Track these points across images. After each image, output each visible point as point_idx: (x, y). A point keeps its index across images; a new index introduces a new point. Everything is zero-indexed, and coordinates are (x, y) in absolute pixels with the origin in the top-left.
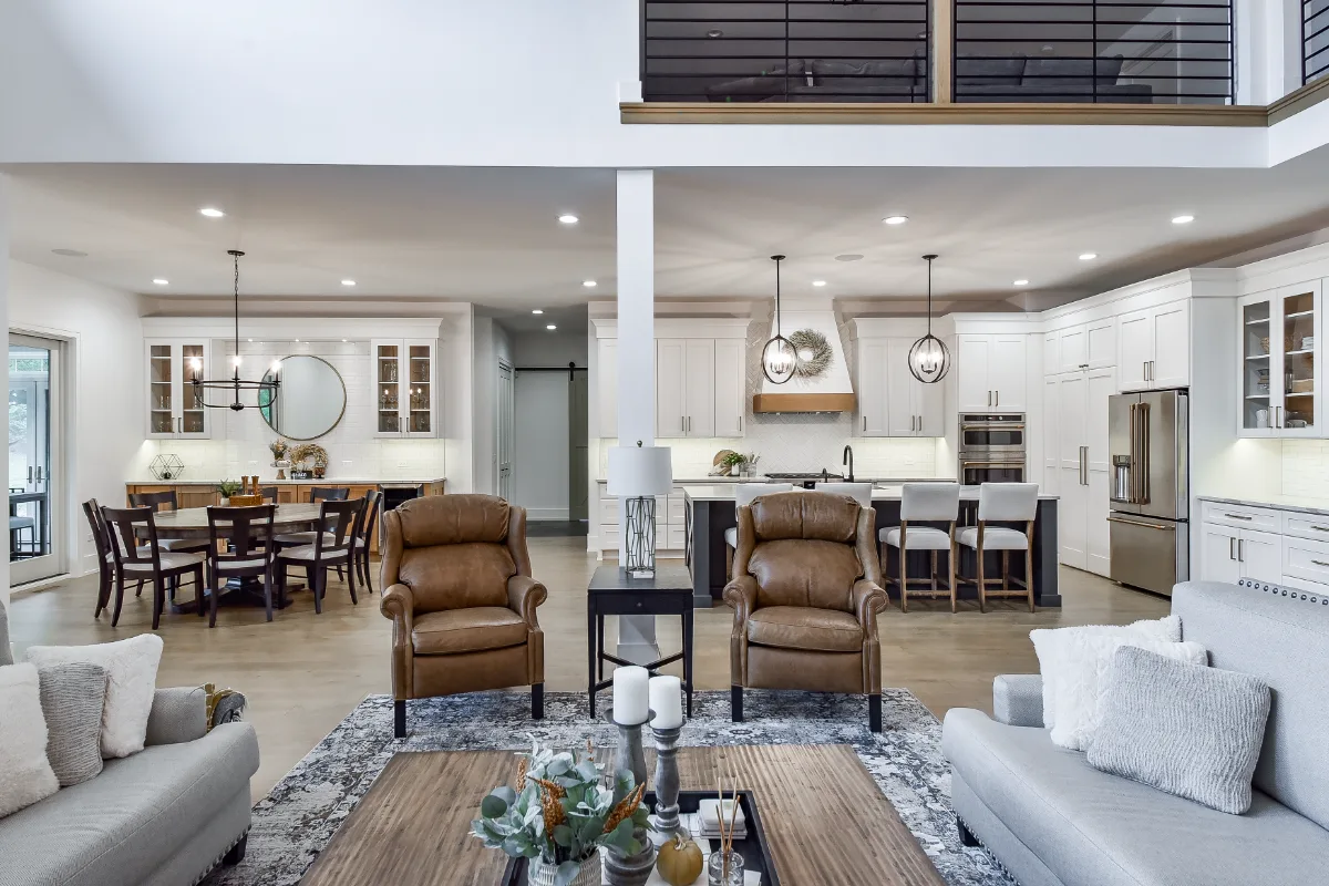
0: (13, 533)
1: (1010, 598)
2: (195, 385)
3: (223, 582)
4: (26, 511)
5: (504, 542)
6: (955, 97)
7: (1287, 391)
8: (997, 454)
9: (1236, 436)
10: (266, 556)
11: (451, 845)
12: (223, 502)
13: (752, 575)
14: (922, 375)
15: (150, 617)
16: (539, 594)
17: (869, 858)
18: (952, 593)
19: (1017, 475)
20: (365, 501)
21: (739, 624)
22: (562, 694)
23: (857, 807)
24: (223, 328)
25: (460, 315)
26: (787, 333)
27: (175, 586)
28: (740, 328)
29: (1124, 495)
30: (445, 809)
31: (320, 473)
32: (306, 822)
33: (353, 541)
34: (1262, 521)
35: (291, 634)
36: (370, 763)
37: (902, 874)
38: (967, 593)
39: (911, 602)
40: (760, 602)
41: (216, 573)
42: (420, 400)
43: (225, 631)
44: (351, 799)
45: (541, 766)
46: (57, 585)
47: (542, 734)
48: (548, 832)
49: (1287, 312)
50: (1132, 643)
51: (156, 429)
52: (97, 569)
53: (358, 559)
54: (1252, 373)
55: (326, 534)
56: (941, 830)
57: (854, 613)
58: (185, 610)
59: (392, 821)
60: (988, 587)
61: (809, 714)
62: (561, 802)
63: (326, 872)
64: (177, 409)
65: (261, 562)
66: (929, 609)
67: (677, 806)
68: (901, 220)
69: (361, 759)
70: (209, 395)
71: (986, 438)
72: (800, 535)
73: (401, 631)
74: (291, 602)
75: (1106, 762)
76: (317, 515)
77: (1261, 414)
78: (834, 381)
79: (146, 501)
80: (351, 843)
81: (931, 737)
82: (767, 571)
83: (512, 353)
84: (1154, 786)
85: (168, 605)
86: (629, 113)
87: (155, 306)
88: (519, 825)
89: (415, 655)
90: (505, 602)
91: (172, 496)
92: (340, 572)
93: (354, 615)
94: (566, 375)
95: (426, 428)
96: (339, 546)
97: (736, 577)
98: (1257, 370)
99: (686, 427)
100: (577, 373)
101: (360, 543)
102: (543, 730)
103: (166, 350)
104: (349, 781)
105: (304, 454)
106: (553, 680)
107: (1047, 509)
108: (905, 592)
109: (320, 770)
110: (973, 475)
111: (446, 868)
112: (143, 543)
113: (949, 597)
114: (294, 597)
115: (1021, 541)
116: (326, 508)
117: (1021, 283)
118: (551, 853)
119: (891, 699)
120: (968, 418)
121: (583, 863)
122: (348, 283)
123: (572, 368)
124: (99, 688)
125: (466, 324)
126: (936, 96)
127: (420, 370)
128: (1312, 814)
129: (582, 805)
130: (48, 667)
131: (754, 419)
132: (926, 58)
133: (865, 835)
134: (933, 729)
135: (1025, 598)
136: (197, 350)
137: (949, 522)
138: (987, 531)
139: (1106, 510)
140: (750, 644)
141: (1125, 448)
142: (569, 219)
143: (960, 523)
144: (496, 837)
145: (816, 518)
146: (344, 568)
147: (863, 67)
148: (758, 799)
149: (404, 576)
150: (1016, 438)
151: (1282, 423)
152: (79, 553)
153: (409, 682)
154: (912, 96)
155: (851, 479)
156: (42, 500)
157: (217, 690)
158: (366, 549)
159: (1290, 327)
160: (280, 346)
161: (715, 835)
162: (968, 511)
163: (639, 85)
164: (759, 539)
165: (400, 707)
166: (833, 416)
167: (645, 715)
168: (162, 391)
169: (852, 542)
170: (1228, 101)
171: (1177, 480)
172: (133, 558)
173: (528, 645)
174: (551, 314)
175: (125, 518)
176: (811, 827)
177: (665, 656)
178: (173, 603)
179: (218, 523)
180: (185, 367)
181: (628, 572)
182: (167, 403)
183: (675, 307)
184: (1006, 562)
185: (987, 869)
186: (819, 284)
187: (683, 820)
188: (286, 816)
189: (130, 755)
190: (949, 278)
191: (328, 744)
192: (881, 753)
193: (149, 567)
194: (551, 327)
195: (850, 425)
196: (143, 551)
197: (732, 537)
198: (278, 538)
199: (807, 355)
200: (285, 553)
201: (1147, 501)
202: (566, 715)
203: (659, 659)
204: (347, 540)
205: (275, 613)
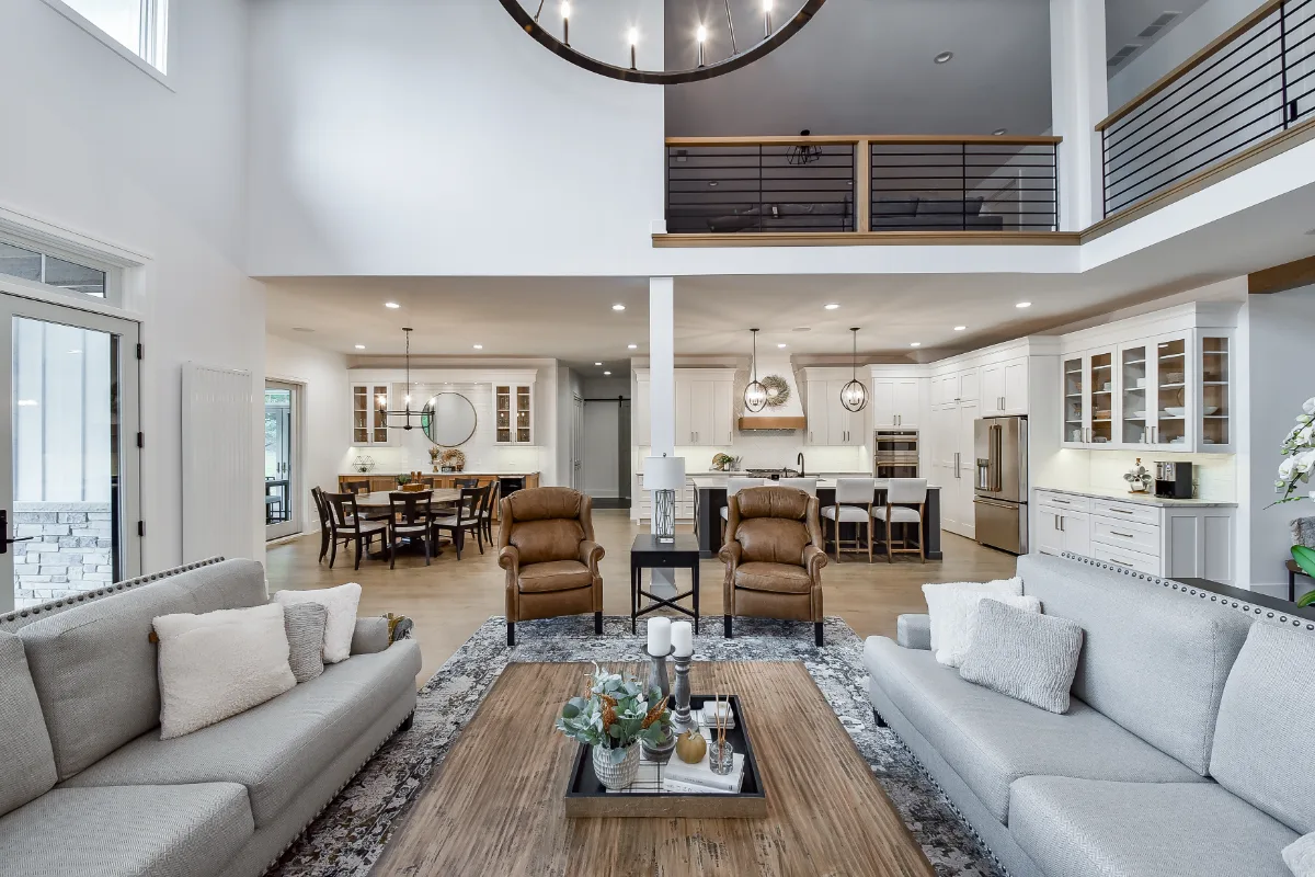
0: (268, 506)
1: (908, 554)
2: (381, 414)
3: (398, 540)
4: (275, 492)
5: (577, 518)
6: (872, 227)
7: (1094, 418)
8: (900, 458)
9: (1060, 447)
10: (426, 524)
11: (544, 729)
12: (399, 489)
13: (737, 541)
14: (849, 406)
15: (354, 563)
16: (599, 553)
17: (814, 742)
18: (870, 550)
19: (912, 472)
20: (489, 488)
21: (729, 574)
22: (615, 618)
23: (807, 707)
24: (399, 376)
25: (548, 367)
26: (760, 379)
27: (369, 541)
28: (730, 374)
29: (984, 485)
30: (539, 704)
31: (460, 468)
32: (451, 702)
33: (481, 513)
34: (1076, 504)
35: (441, 575)
36: (492, 663)
37: (837, 756)
38: (880, 550)
39: (843, 556)
40: (743, 559)
41: (394, 535)
42: (524, 421)
43: (401, 572)
44: (480, 687)
45: (601, 684)
46: (294, 540)
47: (603, 645)
48: (606, 729)
49: (1093, 366)
50: (990, 596)
51: (357, 440)
52: (320, 529)
53: (484, 525)
54: (1070, 406)
55: (464, 509)
56: (862, 716)
57: (805, 567)
58: (375, 557)
59: (506, 711)
60: (894, 546)
61: (775, 633)
62: (614, 709)
63: (464, 748)
64: (370, 428)
65: (423, 528)
66: (855, 561)
67: (689, 706)
68: (836, 306)
69: (486, 659)
70: (390, 420)
71: (893, 446)
72: (769, 515)
73: (511, 577)
74: (441, 553)
75: (972, 676)
76: (458, 497)
77: (1076, 433)
78: (791, 409)
79: (351, 486)
80: (481, 726)
81: (856, 650)
82: (749, 538)
83: (582, 391)
84: (1004, 694)
85: (364, 554)
86: (658, 240)
87: (356, 362)
88: (587, 724)
89: (520, 593)
90: (577, 557)
91: (367, 484)
92: (473, 533)
93: (482, 561)
94: (617, 403)
95: (527, 439)
96: (472, 517)
97: (727, 544)
98: (1074, 403)
99: (695, 439)
100: (624, 402)
101: (485, 514)
102: (603, 642)
103: (363, 390)
104: (478, 675)
105: (450, 456)
106: (608, 608)
107: (933, 495)
108: (839, 550)
109: (459, 667)
110: (884, 472)
111: (541, 744)
112: (348, 515)
113: (867, 553)
114: (442, 549)
115: (915, 516)
116: (464, 493)
117: (916, 345)
118: (607, 741)
119: (830, 623)
120: (880, 433)
121: (628, 748)
122: (478, 347)
123: (621, 399)
124: (321, 619)
125: (553, 372)
126: (859, 227)
127: (523, 403)
128: (1111, 715)
129: (628, 712)
130: (290, 604)
131: (739, 433)
132: (852, 202)
133: (812, 727)
134: (858, 644)
135: (918, 554)
136: (382, 390)
137: (867, 504)
138: (893, 509)
139: (972, 495)
140: (736, 587)
141: (985, 455)
142: (619, 307)
143: (875, 504)
144: (572, 729)
145: (780, 504)
146: (475, 531)
147: (809, 208)
148: (742, 700)
149: (513, 541)
150: (912, 446)
151: (1090, 440)
152: (308, 519)
153: (516, 610)
154: (843, 228)
155: (802, 475)
156: (285, 484)
157: (395, 617)
158: (489, 519)
159: (1095, 375)
160: (435, 388)
161: (714, 726)
162: (881, 497)
163: (664, 223)
164: (742, 517)
165: (511, 627)
166: (790, 432)
167: (668, 650)
168: (362, 416)
169: (803, 520)
170: (1053, 229)
171: (1020, 475)
172: (343, 525)
173: (593, 586)
174: (607, 365)
175: (337, 499)
176: (777, 720)
177: (681, 593)
178: (368, 552)
179: (396, 503)
180: (375, 403)
181: (657, 538)
182: (364, 424)
183: (687, 361)
184: (905, 530)
185: (893, 743)
186: (781, 346)
187: (693, 714)
188: (439, 698)
189: (341, 661)
190: (867, 342)
191: (465, 650)
192: (823, 661)
193: (353, 531)
194: (607, 373)
195: (801, 438)
196: (349, 519)
197: (725, 512)
198: (433, 511)
199: (774, 392)
200: (439, 521)
201: (1000, 490)
202: (616, 632)
203: (676, 595)
204: (477, 513)
205: (432, 559)
